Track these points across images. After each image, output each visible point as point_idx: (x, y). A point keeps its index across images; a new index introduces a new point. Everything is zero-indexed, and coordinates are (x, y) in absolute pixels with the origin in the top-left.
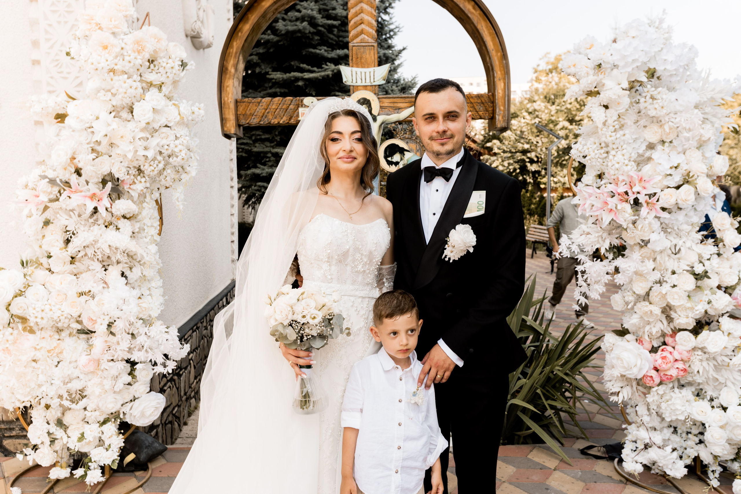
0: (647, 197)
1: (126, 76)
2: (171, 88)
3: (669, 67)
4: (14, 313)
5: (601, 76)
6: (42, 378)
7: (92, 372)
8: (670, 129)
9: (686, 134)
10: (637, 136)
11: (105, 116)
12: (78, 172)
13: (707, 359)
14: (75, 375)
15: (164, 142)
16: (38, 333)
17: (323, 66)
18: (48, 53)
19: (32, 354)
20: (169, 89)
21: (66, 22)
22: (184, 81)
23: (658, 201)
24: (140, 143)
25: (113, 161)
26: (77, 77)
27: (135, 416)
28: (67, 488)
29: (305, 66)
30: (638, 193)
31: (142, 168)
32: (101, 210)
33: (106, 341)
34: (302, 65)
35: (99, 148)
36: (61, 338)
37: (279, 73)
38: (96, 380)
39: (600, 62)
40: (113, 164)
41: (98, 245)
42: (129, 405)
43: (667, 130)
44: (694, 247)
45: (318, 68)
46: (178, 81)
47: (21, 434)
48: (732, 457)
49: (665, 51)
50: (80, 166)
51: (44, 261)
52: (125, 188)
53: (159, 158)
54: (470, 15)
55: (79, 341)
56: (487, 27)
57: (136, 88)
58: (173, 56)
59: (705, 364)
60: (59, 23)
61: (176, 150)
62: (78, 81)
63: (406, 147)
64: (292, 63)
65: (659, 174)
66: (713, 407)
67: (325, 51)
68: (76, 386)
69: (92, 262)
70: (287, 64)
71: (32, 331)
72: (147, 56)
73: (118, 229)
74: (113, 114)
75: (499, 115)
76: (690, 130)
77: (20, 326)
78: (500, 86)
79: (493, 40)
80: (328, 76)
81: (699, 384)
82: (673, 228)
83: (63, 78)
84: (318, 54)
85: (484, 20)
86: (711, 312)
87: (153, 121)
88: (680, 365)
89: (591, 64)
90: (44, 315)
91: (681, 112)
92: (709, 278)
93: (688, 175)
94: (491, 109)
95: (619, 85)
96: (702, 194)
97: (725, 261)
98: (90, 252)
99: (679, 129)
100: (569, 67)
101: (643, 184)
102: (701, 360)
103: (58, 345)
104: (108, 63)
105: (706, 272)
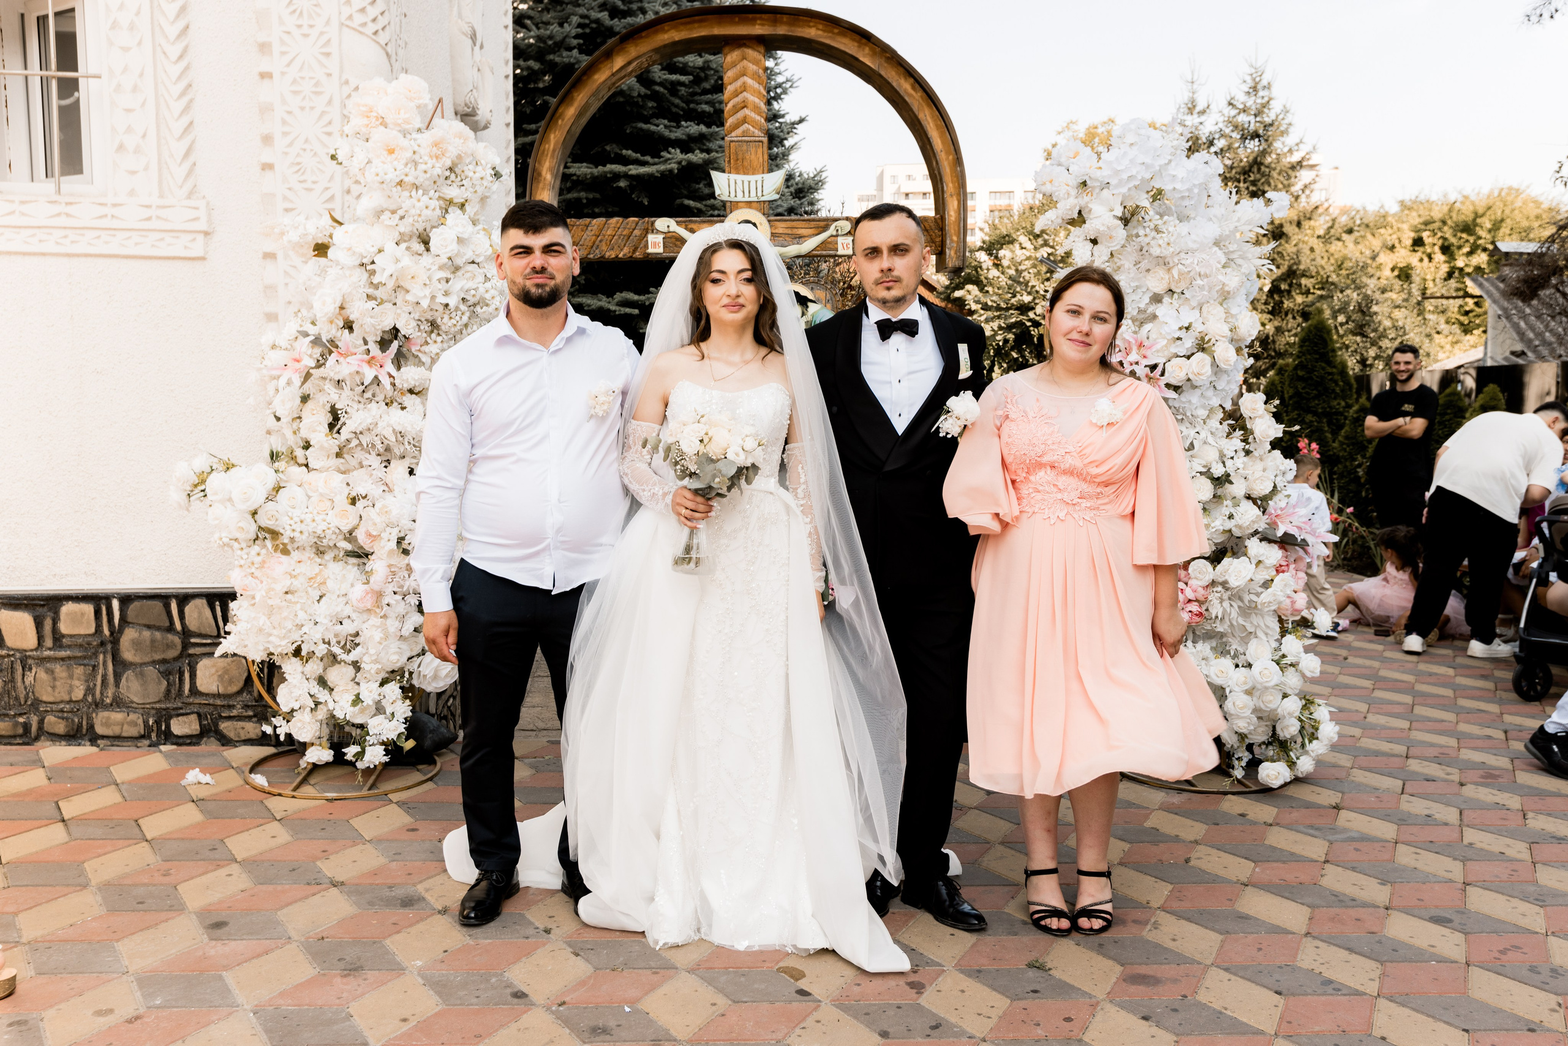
0: (1148, 369)
1: (420, 192)
2: (477, 207)
3: (1178, 186)
4: (263, 525)
5: (1086, 199)
6: (302, 616)
7: (369, 610)
8: (1180, 274)
9: (1199, 282)
10: (1136, 284)
11: (390, 246)
12: (349, 326)
13: (1230, 599)
14: (345, 614)
15: (470, 284)
16: (295, 555)
17: (662, 154)
18: (286, 153)
19: (285, 583)
20: (475, 210)
21: (312, 108)
22: (495, 197)
23: (1163, 374)
24: (440, 286)
25: (399, 311)
26: (327, 189)
27: (425, 676)
28: (326, 780)
29: (630, 152)
30: (1137, 363)
31: (439, 321)
32: (386, 381)
33: (390, 566)
34: (624, 152)
35: (378, 293)
36: (323, 562)
37: (585, 164)
38: (375, 621)
39: (1086, 178)
40: (399, 315)
41: (378, 430)
42: (417, 661)
43: (1176, 276)
44: (1211, 440)
45: (653, 157)
46: (487, 197)
47: (245, 714)
48: (1264, 738)
49: (1173, 164)
50: (352, 318)
51: (299, 453)
52: (413, 350)
53: (463, 307)
54: (907, 98)
55: (350, 567)
56: (932, 117)
57: (434, 209)
58: (483, 162)
59: (1226, 604)
60: (302, 108)
61: (488, 296)
62: (328, 194)
63: (810, 296)
64: (608, 148)
65: (1164, 338)
66: (1237, 666)
67: (666, 127)
68: (349, 628)
69: (367, 455)
70: (597, 149)
71: (285, 552)
72: (449, 164)
73: (403, 408)
74: (403, 246)
75: (950, 249)
76: (1207, 276)
77: (269, 543)
78: (952, 205)
79: (942, 136)
80: (671, 171)
81: (1222, 635)
82: (1185, 414)
83: (306, 189)
84: (654, 133)
85: (929, 106)
86: (1237, 532)
87: (456, 255)
88: (1194, 607)
89: (1074, 182)
90: (303, 527)
91: (1193, 251)
92: (1231, 483)
93: (1202, 339)
94: (938, 240)
95: (1112, 210)
96: (1222, 365)
97: (1258, 461)
98: (364, 440)
99: (1192, 274)
100: (1044, 184)
101: (1143, 351)
102: (1222, 600)
103: (321, 571)
104: (398, 173)
105: (1228, 475)
